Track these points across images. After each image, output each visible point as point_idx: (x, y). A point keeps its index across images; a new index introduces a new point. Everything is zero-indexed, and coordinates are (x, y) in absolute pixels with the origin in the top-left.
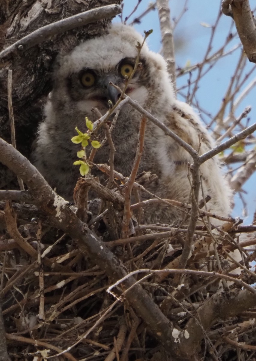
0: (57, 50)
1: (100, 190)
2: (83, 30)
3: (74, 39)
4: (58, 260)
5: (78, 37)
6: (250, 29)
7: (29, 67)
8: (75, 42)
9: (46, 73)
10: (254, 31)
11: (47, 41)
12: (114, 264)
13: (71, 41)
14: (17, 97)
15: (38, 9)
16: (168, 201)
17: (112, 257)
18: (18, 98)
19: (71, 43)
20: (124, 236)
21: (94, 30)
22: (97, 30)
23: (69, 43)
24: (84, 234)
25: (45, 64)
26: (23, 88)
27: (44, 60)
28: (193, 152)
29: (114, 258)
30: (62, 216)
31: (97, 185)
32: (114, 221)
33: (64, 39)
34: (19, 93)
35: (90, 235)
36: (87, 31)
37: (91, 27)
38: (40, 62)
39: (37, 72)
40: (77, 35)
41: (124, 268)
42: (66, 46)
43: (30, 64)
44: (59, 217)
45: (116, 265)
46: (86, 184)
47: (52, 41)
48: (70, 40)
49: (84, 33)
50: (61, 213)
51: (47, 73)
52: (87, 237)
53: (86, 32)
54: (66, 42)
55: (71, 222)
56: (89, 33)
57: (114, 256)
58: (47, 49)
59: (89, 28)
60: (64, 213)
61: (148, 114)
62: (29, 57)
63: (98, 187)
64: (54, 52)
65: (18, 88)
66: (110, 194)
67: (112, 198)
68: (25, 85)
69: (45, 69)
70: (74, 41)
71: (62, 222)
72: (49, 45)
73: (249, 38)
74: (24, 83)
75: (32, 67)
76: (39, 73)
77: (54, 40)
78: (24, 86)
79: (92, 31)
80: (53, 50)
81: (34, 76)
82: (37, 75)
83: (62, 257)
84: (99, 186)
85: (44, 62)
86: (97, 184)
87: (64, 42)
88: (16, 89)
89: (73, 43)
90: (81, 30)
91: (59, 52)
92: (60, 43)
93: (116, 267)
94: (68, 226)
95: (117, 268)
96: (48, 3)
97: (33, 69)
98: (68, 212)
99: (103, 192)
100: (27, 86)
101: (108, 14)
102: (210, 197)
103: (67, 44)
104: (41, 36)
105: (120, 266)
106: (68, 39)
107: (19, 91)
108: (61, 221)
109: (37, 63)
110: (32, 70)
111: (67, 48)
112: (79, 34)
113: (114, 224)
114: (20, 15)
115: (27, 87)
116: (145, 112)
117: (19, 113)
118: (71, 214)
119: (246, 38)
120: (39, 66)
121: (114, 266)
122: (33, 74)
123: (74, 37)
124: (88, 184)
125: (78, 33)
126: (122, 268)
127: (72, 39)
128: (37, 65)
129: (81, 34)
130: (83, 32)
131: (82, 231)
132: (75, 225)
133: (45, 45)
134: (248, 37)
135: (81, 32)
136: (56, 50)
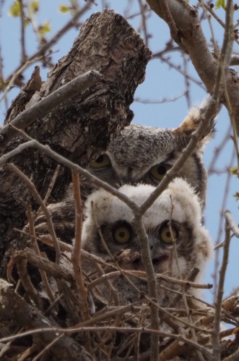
0: (58, 142)
1: (44, 265)
2: (85, 115)
3: (76, 127)
4: (19, 358)
5: (80, 125)
6: (207, 62)
7: (26, 165)
8: (78, 131)
9: (47, 170)
10: (212, 65)
11: (43, 133)
12: (74, 352)
13: (74, 131)
14: (13, 200)
15: (35, 99)
16: (133, 273)
17: (70, 344)
18: (15, 201)
19: (74, 132)
20: (84, 318)
21: (98, 114)
22: (101, 114)
23: (71, 133)
24: (33, 319)
25: (44, 160)
26: (20, 189)
27: (41, 155)
28: (130, 201)
29: (73, 345)
30: (5, 301)
31: (38, 260)
32: (70, 302)
33: (65, 129)
34: (16, 196)
35: (42, 320)
36: (89, 116)
37: (93, 111)
38: (38, 158)
39: (35, 169)
40: (78, 122)
41: (87, 355)
42: (68, 136)
43: (27, 162)
44: (1, 303)
45: (76, 352)
46: (19, 256)
47: (49, 131)
48: (72, 129)
49: (86, 118)
50: (3, 298)
51: (49, 171)
52: (37, 323)
53: (89, 118)
54: (68, 132)
55: (16, 306)
56: (91, 118)
57: (74, 342)
58: (45, 141)
59: (91, 112)
60: (6, 298)
61: (62, 159)
62: (26, 154)
63: (40, 262)
64: (53, 144)
65: (15, 190)
66: (58, 269)
67: (62, 274)
68: (23, 186)
69: (46, 166)
70: (77, 129)
71: (5, 308)
72: (46, 136)
73: (206, 73)
74: (22, 183)
75: (30, 164)
76: (39, 170)
77: (51, 131)
78: (22, 188)
79: (95, 115)
80: (52, 142)
81: (32, 175)
82: (36, 174)
83: (22, 354)
84: (42, 261)
85: (42, 157)
86: (39, 258)
87: (65, 132)
88: (12, 191)
89: (76, 132)
90: (83, 116)
91: (60, 144)
92: (60, 134)
93: (76, 354)
94: (12, 312)
95: (78, 356)
96: (45, 91)
97: (30, 166)
98: (11, 296)
99: (48, 267)
100: (25, 186)
101: (85, 82)
102: (198, 269)
103: (69, 134)
104: (22, 121)
105: (81, 353)
106: (70, 129)
107: (15, 193)
108: (4, 306)
109: (35, 159)
110: (30, 168)
111: (69, 139)
112: (81, 121)
113: (71, 306)
114: (17, 109)
115: (25, 188)
116: (59, 157)
117: (23, 220)
118: (15, 298)
119: (204, 73)
120: (37, 162)
121: (75, 354)
122: (30, 172)
123: (76, 125)
124: (22, 257)
125: (79, 119)
126: (85, 355)
127: (74, 127)
128: (35, 162)
129: (83, 120)
130: (84, 117)
131: (30, 316)
132: (21, 310)
133: (41, 138)
134: (205, 71)
135: (83, 118)
136: (55, 143)
